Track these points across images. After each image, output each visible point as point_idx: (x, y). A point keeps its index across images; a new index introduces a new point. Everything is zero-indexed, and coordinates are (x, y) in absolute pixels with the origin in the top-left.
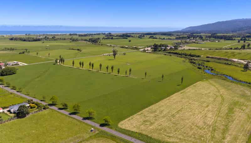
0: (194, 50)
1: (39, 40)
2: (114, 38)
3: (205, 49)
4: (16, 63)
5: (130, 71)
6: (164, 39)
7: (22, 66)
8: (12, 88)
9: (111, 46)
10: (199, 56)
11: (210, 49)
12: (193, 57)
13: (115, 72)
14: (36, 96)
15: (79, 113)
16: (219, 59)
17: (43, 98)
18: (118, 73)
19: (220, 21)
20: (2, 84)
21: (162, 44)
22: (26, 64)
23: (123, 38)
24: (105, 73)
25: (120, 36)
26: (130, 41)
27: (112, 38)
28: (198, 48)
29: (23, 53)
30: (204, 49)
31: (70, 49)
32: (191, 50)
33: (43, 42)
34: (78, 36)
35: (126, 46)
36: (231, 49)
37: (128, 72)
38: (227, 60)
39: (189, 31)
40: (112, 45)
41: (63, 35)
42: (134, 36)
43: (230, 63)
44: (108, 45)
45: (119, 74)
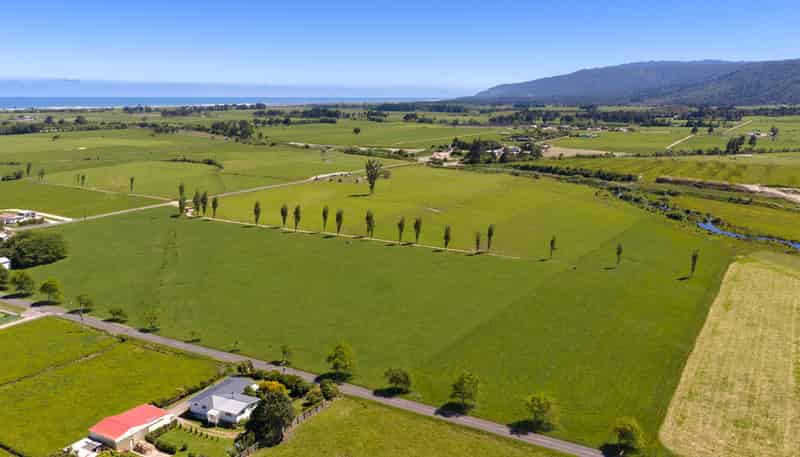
0: (594, 157)
1: (32, 129)
2: (292, 119)
3: (624, 154)
4: (28, 215)
5: (490, 234)
6: (455, 123)
7: (59, 226)
8: (110, 316)
9: (307, 147)
10: (629, 178)
11: (638, 156)
12: (610, 180)
13: (430, 240)
14: (238, 347)
15: (473, 407)
16: (700, 185)
17: (284, 353)
18: (446, 244)
19: (588, 68)
20: (52, 299)
21: (483, 139)
22: (69, 220)
23: (322, 122)
24: (392, 245)
25: (305, 114)
26: (357, 131)
27: (287, 122)
28: (604, 153)
29: (18, 177)
30: (621, 154)
31: (175, 160)
32: (583, 157)
33: (56, 137)
34: (159, 115)
35: (363, 149)
36: (700, 152)
37: (484, 240)
38: (727, 188)
39: (501, 98)
40: (310, 145)
41: (102, 111)
42: (353, 115)
43: (747, 199)
44: (295, 146)
45: (449, 244)
